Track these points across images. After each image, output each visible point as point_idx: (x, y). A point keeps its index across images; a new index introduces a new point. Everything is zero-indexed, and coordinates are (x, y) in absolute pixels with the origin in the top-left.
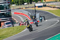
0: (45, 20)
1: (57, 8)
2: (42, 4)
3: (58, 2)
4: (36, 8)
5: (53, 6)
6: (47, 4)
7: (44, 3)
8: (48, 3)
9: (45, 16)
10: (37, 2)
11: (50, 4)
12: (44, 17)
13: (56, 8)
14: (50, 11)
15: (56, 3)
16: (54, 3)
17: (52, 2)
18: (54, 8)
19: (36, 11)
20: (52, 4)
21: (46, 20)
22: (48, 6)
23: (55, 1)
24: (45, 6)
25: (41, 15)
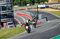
0: (47, 21)
4: (38, 9)
5: (56, 8)
6: (50, 6)
8: (50, 4)
9: (48, 17)
13: (58, 9)
14: (52, 12)
16: (57, 5)
19: (38, 12)
21: (49, 21)
22: (51, 8)
23: (58, 3)
24: (47, 7)
25: (44, 16)
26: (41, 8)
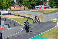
0: (9, 27)
1: (22, 16)
2: (7, 12)
3: (23, 11)
4: (1, 16)
5: (18, 15)
6: (12, 13)
7: (9, 11)
8: (13, 11)
10: (2, 10)
11: (14, 12)
12: (9, 25)
13: (20, 16)
14: (14, 19)
15: (20, 11)
16: (19, 12)
17: (17, 10)
18: (18, 16)
19: (1, 18)
20: (17, 12)
21: (11, 28)
22: (13, 15)
23: (20, 10)
24: (10, 14)
25: (6, 22)
26: (4, 14)
